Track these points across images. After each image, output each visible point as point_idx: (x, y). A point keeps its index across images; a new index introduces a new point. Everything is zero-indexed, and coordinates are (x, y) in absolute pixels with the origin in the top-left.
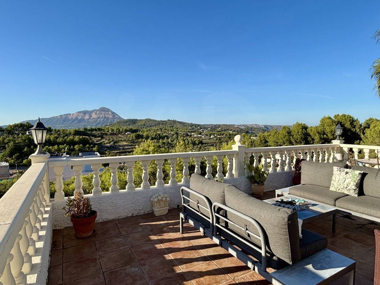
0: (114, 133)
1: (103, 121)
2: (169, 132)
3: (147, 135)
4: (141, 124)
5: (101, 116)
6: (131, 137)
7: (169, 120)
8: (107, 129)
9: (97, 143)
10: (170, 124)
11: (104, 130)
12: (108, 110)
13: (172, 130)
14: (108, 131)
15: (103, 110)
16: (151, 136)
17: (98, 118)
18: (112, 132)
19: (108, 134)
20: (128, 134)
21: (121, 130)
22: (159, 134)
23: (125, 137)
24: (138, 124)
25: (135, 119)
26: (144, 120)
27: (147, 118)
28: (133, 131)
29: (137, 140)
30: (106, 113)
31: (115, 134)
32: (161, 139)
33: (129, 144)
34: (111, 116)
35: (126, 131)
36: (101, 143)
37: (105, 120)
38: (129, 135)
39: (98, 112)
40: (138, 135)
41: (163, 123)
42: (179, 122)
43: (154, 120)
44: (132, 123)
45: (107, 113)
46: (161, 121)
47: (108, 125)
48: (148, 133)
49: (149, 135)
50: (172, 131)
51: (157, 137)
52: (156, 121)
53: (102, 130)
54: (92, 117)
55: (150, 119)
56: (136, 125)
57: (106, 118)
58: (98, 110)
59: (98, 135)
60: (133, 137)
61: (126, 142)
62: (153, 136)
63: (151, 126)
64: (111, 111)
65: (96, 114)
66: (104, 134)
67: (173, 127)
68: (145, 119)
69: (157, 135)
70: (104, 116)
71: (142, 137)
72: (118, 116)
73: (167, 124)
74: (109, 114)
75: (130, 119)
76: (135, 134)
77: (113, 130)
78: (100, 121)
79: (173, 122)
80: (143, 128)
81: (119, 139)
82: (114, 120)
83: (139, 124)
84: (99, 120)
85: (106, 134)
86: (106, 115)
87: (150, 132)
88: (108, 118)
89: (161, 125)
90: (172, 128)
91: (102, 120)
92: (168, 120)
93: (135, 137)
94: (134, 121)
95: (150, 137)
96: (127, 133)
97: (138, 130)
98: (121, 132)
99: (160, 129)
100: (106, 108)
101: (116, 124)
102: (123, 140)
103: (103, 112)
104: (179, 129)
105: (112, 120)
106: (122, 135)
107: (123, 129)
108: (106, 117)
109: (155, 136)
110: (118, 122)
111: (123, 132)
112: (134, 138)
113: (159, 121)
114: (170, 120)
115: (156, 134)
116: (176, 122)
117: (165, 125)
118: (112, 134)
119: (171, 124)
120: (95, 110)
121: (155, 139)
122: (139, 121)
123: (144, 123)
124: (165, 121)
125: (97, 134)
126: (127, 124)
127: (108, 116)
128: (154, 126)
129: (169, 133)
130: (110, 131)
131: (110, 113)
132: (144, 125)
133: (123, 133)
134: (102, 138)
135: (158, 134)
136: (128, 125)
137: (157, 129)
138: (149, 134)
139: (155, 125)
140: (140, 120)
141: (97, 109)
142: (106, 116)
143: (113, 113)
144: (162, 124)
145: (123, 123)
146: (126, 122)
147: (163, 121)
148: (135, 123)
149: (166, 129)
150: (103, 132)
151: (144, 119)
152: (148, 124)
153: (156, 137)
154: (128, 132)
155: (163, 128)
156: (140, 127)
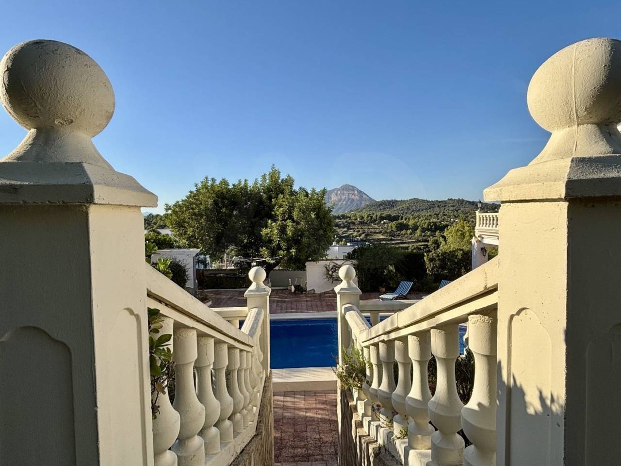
0: (364, 222)
1: (346, 204)
2: (452, 220)
3: (414, 224)
4: (403, 208)
5: (343, 197)
6: (389, 227)
7: (451, 199)
8: (354, 216)
9: (344, 235)
10: (452, 206)
11: (350, 218)
12: (353, 188)
13: (456, 215)
14: (356, 219)
15: (347, 188)
16: (421, 225)
17: (340, 200)
18: (362, 221)
19: (356, 223)
20: (384, 223)
21: (374, 217)
22: (435, 223)
23: (381, 227)
24: (398, 208)
25: (394, 199)
26: (407, 201)
27: (413, 198)
28: (390, 218)
29: (398, 232)
30: (350, 192)
31: (366, 223)
32: (438, 231)
33: (387, 238)
34: (357, 197)
35: (382, 218)
36: (348, 236)
37: (349, 203)
38: (386, 225)
39: (339, 192)
40: (400, 224)
41: (439, 204)
42: (468, 202)
43: (424, 200)
44: (388, 207)
45: (352, 192)
46: (437, 201)
47: (353, 211)
48: (416, 220)
49: (418, 224)
50: (456, 217)
51: (432, 226)
52: (428, 202)
53: (347, 217)
54: (331, 199)
55: (418, 199)
56: (395, 209)
57: (350, 201)
58: (338, 190)
59: (342, 225)
60: (392, 228)
61: (382, 235)
62: (424, 226)
63: (419, 211)
64: (358, 190)
65: (336, 194)
66: (351, 223)
67: (457, 211)
68: (410, 200)
69: (432, 224)
70: (347, 197)
71: (406, 227)
72: (368, 196)
73: (446, 207)
74: (354, 195)
75: (385, 200)
76: (396, 223)
77: (362, 218)
78: (341, 205)
79: (458, 202)
80: (407, 213)
81: (372, 230)
82: (361, 203)
83: (400, 207)
84: (340, 203)
85: (354, 223)
86: (350, 195)
87: (420, 220)
88: (353, 200)
89: (437, 210)
90: (455, 212)
91: (344, 203)
92: (449, 199)
93: (396, 227)
94: (392, 204)
95: (420, 227)
96: (382, 222)
97: (399, 216)
98: (374, 220)
99: (435, 214)
100: (350, 186)
101: (364, 209)
102: (377, 231)
103: (346, 192)
104: (468, 214)
105: (359, 203)
106: (375, 224)
107: (377, 216)
108: (349, 199)
109: (428, 226)
110: (368, 206)
111: (376, 220)
112: (394, 228)
113: (432, 201)
114: (453, 199)
115: (430, 223)
116: (464, 203)
117: (444, 208)
118: (361, 223)
119: (454, 206)
120: (336, 189)
121: (428, 230)
122: (400, 203)
123: (408, 206)
124: (444, 201)
125: (341, 223)
126: (381, 207)
127: (353, 197)
128: (424, 211)
129: (450, 221)
130: (359, 219)
131: (356, 192)
132: (408, 209)
133: (377, 222)
134: (349, 229)
135: (433, 222)
136: (383, 210)
137: (430, 215)
138: (417, 222)
139: (426, 209)
140: (401, 200)
141: (339, 188)
142: (350, 197)
143: (360, 192)
144: (439, 206)
145: (375, 206)
146: (380, 205)
147: (440, 202)
148: (393, 207)
149: (445, 215)
150: (350, 221)
151: (408, 199)
152: (414, 207)
153: (430, 227)
154: (385, 221)
155: (440, 212)
156: (402, 212)
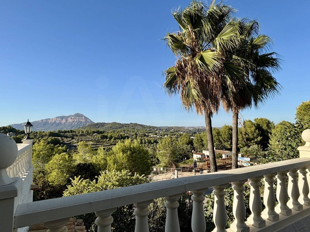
0: (83, 134)
1: (77, 124)
2: (131, 133)
3: (110, 136)
4: (108, 127)
5: (76, 120)
6: (97, 138)
7: (132, 123)
8: (78, 131)
9: (67, 143)
10: (132, 126)
11: (75, 132)
12: (82, 116)
13: (133, 131)
15: (78, 115)
16: (114, 136)
17: (73, 122)
18: (82, 134)
19: (78, 135)
20: (95, 135)
21: (90, 131)
22: (121, 135)
23: (92, 137)
24: (106, 127)
26: (111, 123)
27: (114, 122)
28: (98, 132)
29: (102, 140)
30: (80, 118)
31: (84, 135)
32: (122, 139)
33: (95, 143)
34: (84, 121)
35: (94, 132)
36: (70, 143)
39: (73, 117)
40: (103, 135)
41: (126, 125)
42: (139, 125)
43: (119, 123)
44: (101, 126)
45: (81, 118)
46: (125, 124)
47: (81, 128)
48: (112, 134)
49: (113, 136)
51: (119, 137)
52: (121, 124)
53: (74, 132)
54: (68, 121)
55: (116, 122)
56: (104, 127)
57: (80, 122)
58: (73, 116)
60: (99, 138)
61: (92, 142)
62: (116, 137)
63: (116, 128)
64: (84, 117)
65: (71, 118)
66: (75, 135)
67: (134, 129)
69: (120, 136)
70: (78, 120)
71: (106, 137)
72: (90, 120)
73: (129, 127)
74: (82, 119)
75: (99, 122)
76: (101, 135)
77: (83, 132)
78: (74, 125)
79: (135, 125)
80: (110, 130)
81: (87, 139)
82: (86, 124)
83: (107, 126)
84: (73, 124)
85: (77, 135)
86: (80, 119)
88: (81, 122)
89: (125, 128)
90: (133, 129)
91: (76, 123)
92: (131, 123)
93: (101, 137)
94: (103, 125)
95: (113, 137)
96: (94, 135)
97: (105, 131)
98: (90, 133)
99: (123, 130)
100: (80, 114)
101: (87, 127)
102: (90, 140)
103: (77, 118)
104: (139, 130)
105: (85, 124)
106: (90, 136)
108: (79, 121)
109: (118, 137)
110: (89, 125)
111: (91, 133)
112: (100, 138)
113: (123, 124)
114: (133, 123)
115: (119, 135)
116: (137, 125)
117: (128, 127)
118: (81, 135)
119: (133, 126)
120: (71, 115)
121: (118, 139)
123: (111, 126)
124: (128, 124)
125: (69, 135)
126: (97, 126)
127: (82, 120)
130: (80, 133)
131: (83, 118)
132: (111, 127)
133: (91, 134)
134: (73, 138)
136: (97, 128)
137: (121, 131)
138: (113, 134)
139: (120, 128)
140: (108, 123)
141: (73, 115)
142: (80, 120)
143: (86, 118)
144: (126, 127)
145: (93, 125)
146: (96, 125)
147: (126, 124)
149: (128, 131)
152: (114, 127)
154: (95, 134)
155: (126, 129)
156: (108, 129)
